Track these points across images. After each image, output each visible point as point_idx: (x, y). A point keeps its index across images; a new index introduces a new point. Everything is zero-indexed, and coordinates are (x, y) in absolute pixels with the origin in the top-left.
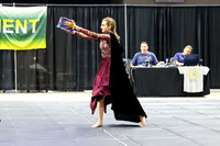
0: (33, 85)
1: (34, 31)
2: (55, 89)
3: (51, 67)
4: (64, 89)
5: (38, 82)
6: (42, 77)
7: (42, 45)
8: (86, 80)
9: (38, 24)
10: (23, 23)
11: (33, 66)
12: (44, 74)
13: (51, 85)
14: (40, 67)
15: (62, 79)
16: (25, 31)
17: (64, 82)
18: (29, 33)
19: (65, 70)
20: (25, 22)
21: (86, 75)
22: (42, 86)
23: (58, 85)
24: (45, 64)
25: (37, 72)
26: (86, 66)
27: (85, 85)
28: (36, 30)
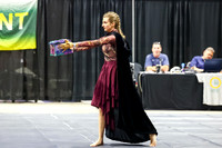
0: (19, 94)
1: (21, 27)
2: (46, 98)
3: (42, 72)
4: (58, 99)
5: (25, 90)
6: (30, 84)
7: (31, 44)
8: (84, 88)
9: (26, 19)
10: (7, 18)
11: (20, 71)
12: (33, 80)
13: (42, 94)
14: (28, 71)
15: (54, 86)
16: (10, 27)
17: (57, 91)
18: (16, 30)
19: (58, 76)
20: (11, 16)
22: (30, 94)
23: (50, 93)
24: (35, 68)
25: (25, 78)
26: (84, 71)
27: (84, 95)
28: (24, 25)
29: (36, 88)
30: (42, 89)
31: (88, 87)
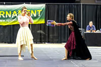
0: (39, 40)
1: (39, 15)
2: (49, 42)
3: (47, 32)
4: (53, 42)
5: (41, 39)
6: (43, 37)
7: (43, 22)
9: (41, 12)
11: (39, 32)
12: (44, 35)
13: (47, 40)
14: (42, 32)
15: (52, 37)
16: (35, 15)
17: (53, 39)
18: (37, 16)
19: (53, 33)
20: (35, 11)
21: (63, 35)
22: (43, 40)
23: (50, 40)
24: (44, 31)
25: (41, 34)
26: (63, 32)
27: (63, 41)
28: (40, 14)
29: (45, 38)
30: (47, 38)
31: (64, 38)
